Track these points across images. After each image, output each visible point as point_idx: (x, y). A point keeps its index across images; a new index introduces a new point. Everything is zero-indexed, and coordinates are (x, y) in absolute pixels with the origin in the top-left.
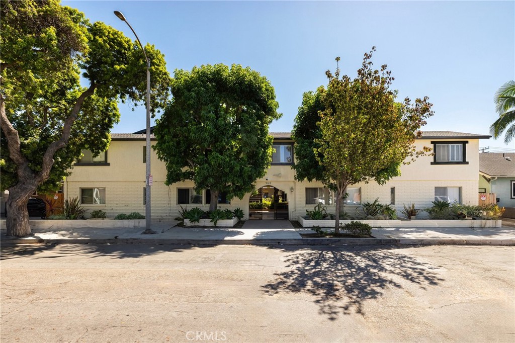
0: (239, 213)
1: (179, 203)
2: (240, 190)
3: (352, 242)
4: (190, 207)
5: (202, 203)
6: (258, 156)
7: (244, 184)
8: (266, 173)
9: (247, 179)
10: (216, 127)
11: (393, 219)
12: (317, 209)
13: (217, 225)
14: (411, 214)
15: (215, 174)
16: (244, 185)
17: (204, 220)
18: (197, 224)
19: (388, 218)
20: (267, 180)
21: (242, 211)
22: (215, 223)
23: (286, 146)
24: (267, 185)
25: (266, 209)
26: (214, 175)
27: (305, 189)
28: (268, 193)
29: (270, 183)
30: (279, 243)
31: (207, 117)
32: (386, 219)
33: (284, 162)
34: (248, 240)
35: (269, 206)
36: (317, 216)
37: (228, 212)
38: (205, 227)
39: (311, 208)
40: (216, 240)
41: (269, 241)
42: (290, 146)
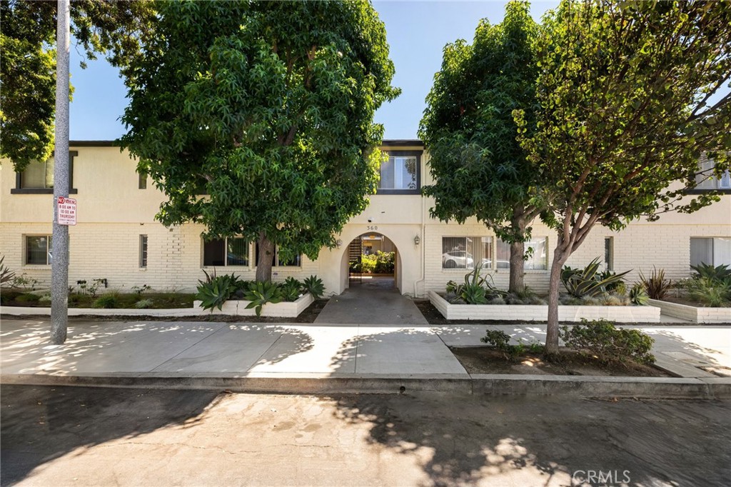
0: (314, 286)
1: (205, 265)
2: (310, 239)
3: (615, 392)
4: (222, 271)
5: (248, 265)
6: (351, 166)
7: (319, 227)
8: (368, 203)
9: (324, 215)
10: (246, 83)
11: (641, 305)
12: (471, 278)
13: (262, 314)
14: (656, 290)
15: (252, 203)
16: (318, 229)
17: (236, 302)
18: (216, 311)
19: (628, 301)
20: (370, 221)
21: (320, 280)
22: (258, 310)
23: (406, 158)
24: (370, 231)
25: (367, 272)
26: (248, 205)
27: (441, 240)
28: (371, 247)
29: (376, 228)
30: (403, 389)
31: (222, 60)
32: (625, 305)
33: (401, 188)
34: (315, 380)
35: (373, 268)
36: (476, 296)
37: (293, 283)
38: (236, 319)
39: (458, 277)
40: (224, 379)
41: (376, 384)
42: (415, 158)
